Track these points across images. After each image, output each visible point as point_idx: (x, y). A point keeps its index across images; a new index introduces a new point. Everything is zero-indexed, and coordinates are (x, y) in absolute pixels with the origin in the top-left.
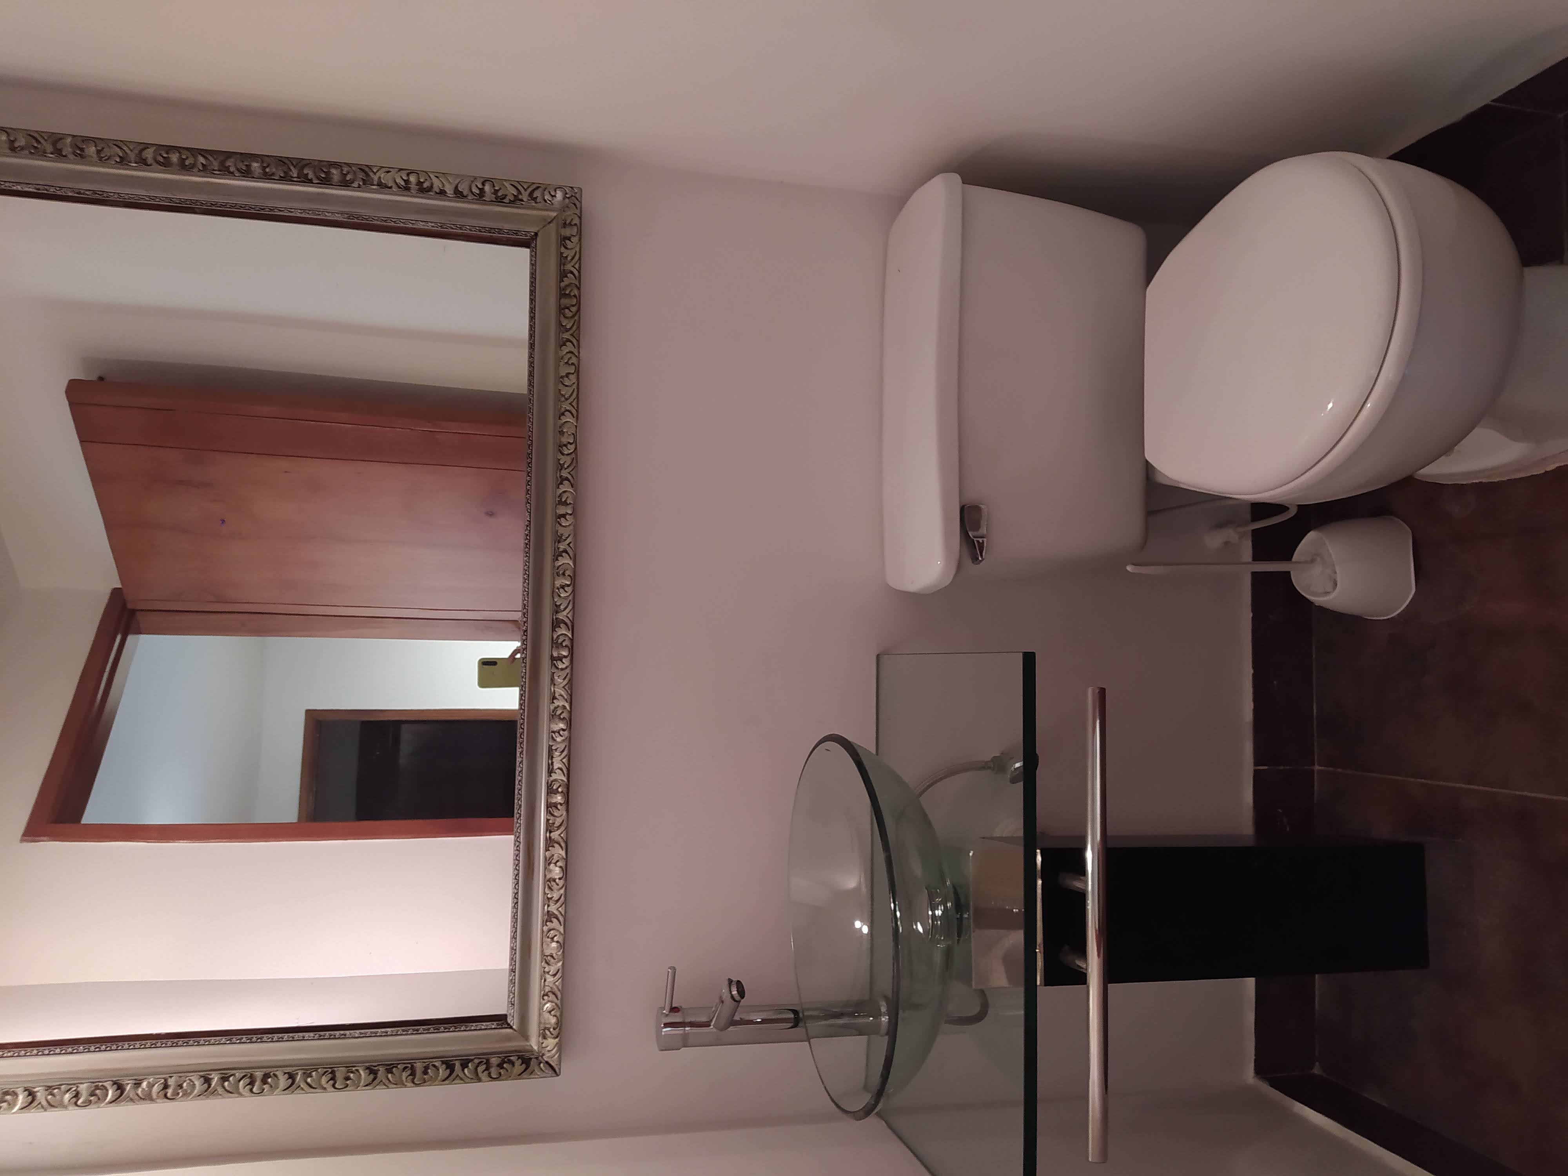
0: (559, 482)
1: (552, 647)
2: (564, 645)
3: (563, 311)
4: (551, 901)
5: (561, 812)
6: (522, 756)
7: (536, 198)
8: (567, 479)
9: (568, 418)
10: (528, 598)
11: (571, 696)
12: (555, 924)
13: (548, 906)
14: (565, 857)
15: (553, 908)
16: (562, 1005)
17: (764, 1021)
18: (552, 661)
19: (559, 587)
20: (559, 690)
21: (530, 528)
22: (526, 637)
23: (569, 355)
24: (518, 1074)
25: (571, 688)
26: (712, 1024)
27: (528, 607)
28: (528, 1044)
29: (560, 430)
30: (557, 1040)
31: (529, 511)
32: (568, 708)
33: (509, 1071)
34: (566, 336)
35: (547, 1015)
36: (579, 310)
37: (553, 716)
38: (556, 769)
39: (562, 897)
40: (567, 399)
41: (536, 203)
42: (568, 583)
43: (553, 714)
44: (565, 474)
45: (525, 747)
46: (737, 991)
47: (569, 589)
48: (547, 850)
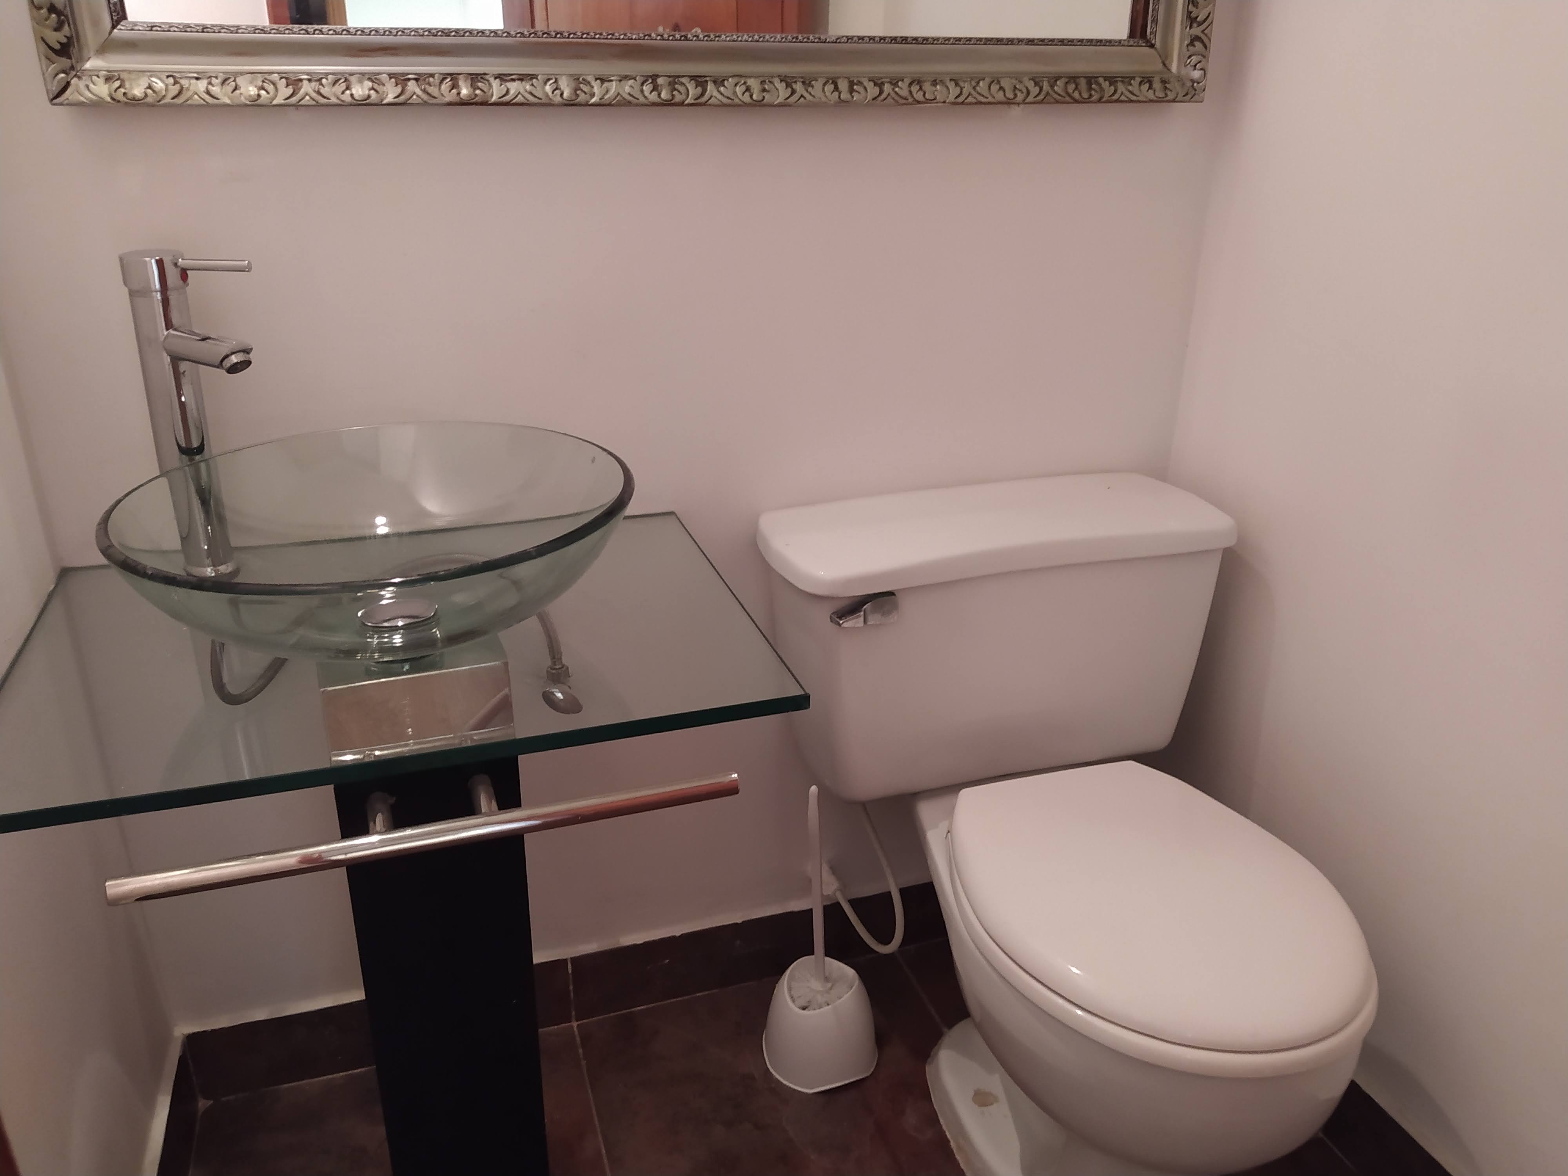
0: (876, 81)
1: (670, 77)
2: (674, 93)
3: (1072, 81)
4: (318, 83)
5: (446, 93)
6: (519, 35)
7: (1194, 45)
8: (881, 92)
9: (954, 91)
10: (729, 41)
11: (609, 105)
12: (285, 92)
13: (309, 80)
14: (384, 102)
15: (307, 87)
16: (165, 105)
17: (182, 405)
18: (651, 77)
19: (747, 85)
20: (614, 87)
21: (817, 42)
22: (679, 38)
23: (1024, 90)
24: (45, 38)
25: (619, 105)
26: (171, 331)
27: (718, 41)
28: (92, 53)
29: (937, 81)
30: (108, 99)
31: (838, 41)
32: (593, 100)
33: (47, 23)
34: (1046, 86)
35: (144, 82)
36: (1076, 101)
37: (578, 81)
38: (506, 86)
39: (326, 100)
40: (974, 88)
41: (1188, 45)
42: (754, 97)
43: (581, 79)
44: (887, 88)
45: (531, 39)
46: (237, 363)
47: (746, 98)
48: (391, 76)
